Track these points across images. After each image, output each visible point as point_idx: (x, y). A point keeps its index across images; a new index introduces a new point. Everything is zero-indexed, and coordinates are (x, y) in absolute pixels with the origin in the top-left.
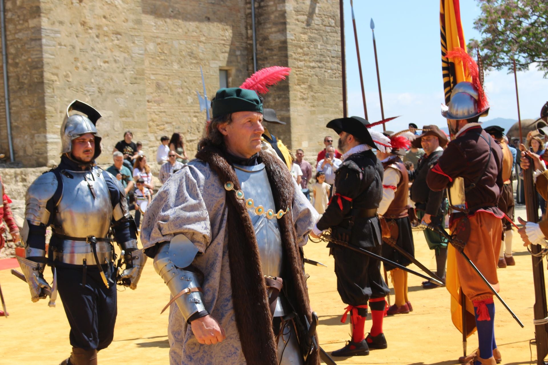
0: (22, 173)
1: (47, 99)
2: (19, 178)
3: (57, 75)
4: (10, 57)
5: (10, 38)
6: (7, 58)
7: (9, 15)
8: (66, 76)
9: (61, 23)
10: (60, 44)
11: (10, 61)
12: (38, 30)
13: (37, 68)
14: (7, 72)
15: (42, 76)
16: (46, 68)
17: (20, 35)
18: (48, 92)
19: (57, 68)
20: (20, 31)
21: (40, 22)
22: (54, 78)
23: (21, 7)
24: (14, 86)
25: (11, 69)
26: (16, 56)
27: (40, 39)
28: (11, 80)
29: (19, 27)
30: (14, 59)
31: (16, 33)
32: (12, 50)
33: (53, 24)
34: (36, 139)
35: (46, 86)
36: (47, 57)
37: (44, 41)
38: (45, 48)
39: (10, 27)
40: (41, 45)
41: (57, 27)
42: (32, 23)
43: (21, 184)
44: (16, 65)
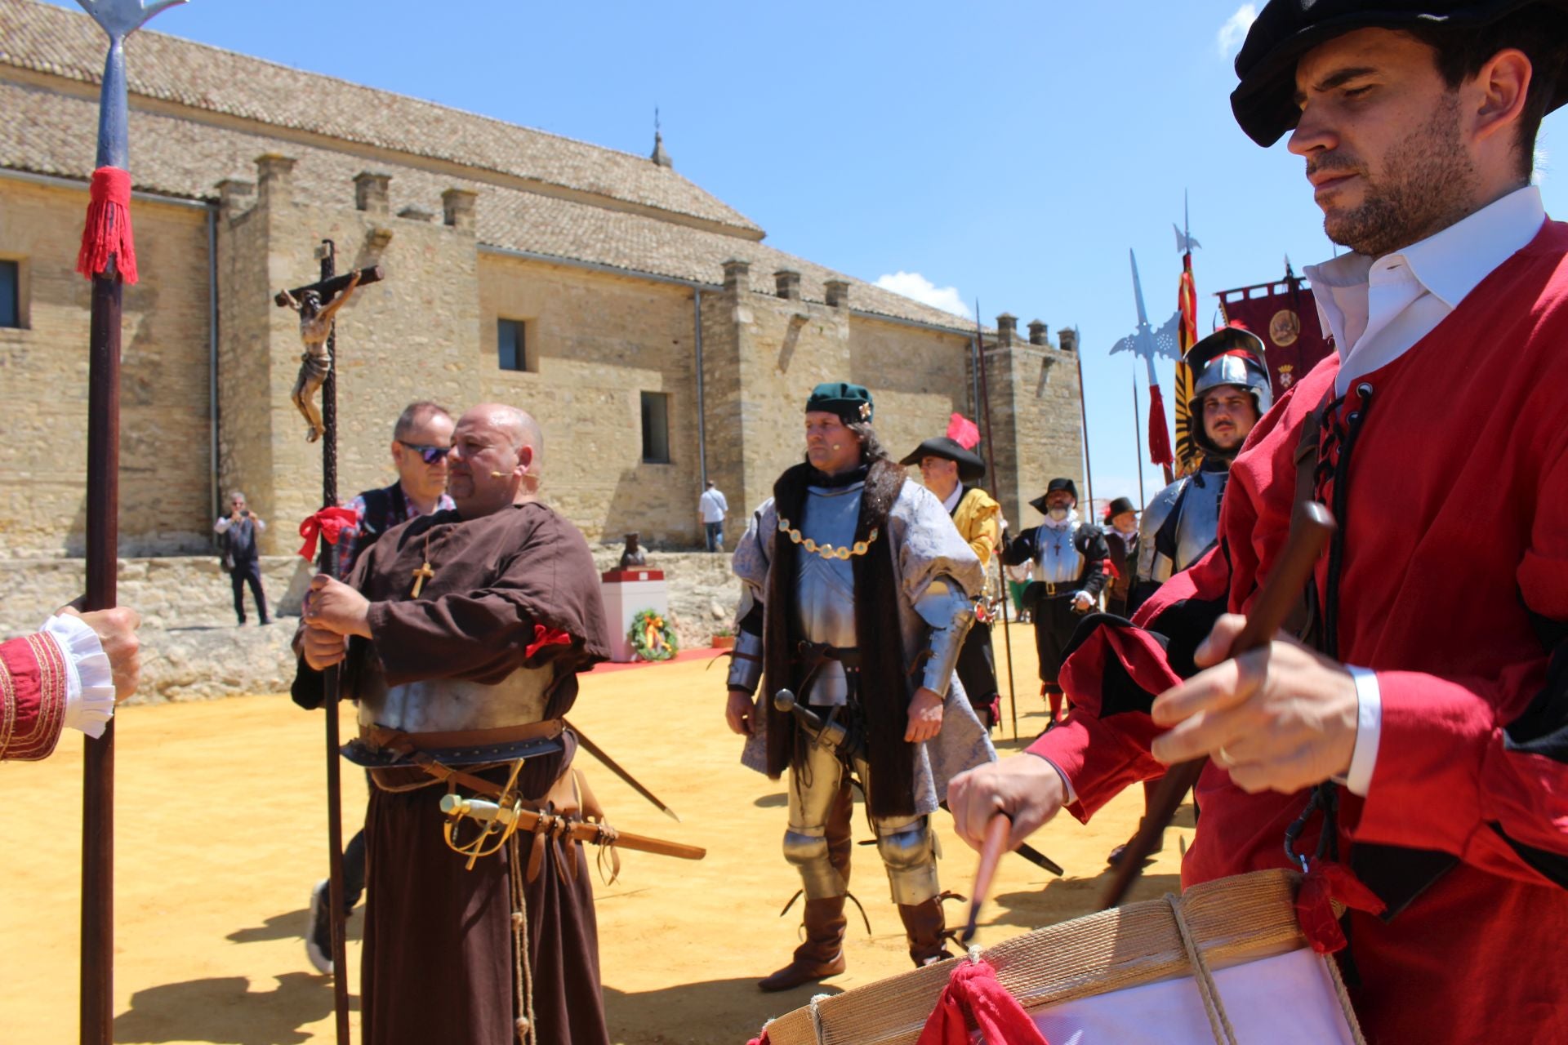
0: (719, 559)
1: (747, 480)
2: (716, 564)
3: (757, 452)
4: (708, 434)
5: (707, 413)
6: (704, 435)
7: (707, 389)
8: (768, 454)
9: (763, 396)
10: (761, 419)
11: (708, 439)
12: (737, 404)
13: (735, 445)
14: (705, 451)
15: (741, 454)
16: (746, 446)
17: (718, 411)
18: (748, 471)
19: (758, 445)
20: (718, 405)
21: (739, 395)
22: (754, 456)
23: (720, 380)
24: (711, 466)
25: (709, 447)
26: (713, 433)
27: (739, 414)
28: (709, 459)
29: (717, 402)
30: (712, 436)
31: (714, 408)
32: (709, 427)
33: (754, 397)
34: (735, 523)
35: (745, 466)
36: (747, 433)
37: (744, 416)
38: (745, 424)
39: (708, 401)
40: (740, 421)
41: (758, 401)
42: (731, 397)
43: (718, 570)
44: (714, 442)
